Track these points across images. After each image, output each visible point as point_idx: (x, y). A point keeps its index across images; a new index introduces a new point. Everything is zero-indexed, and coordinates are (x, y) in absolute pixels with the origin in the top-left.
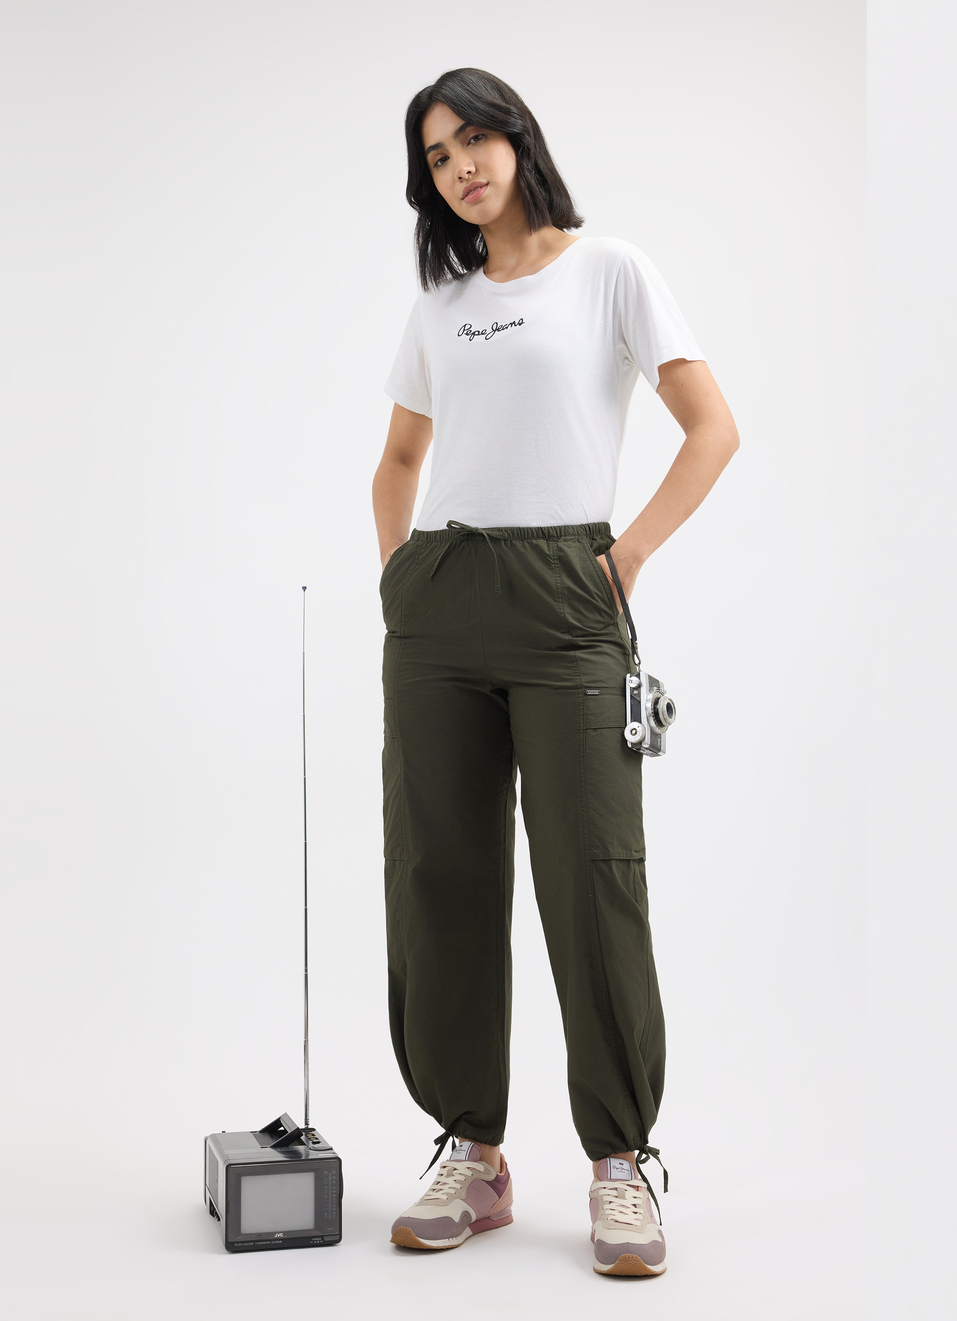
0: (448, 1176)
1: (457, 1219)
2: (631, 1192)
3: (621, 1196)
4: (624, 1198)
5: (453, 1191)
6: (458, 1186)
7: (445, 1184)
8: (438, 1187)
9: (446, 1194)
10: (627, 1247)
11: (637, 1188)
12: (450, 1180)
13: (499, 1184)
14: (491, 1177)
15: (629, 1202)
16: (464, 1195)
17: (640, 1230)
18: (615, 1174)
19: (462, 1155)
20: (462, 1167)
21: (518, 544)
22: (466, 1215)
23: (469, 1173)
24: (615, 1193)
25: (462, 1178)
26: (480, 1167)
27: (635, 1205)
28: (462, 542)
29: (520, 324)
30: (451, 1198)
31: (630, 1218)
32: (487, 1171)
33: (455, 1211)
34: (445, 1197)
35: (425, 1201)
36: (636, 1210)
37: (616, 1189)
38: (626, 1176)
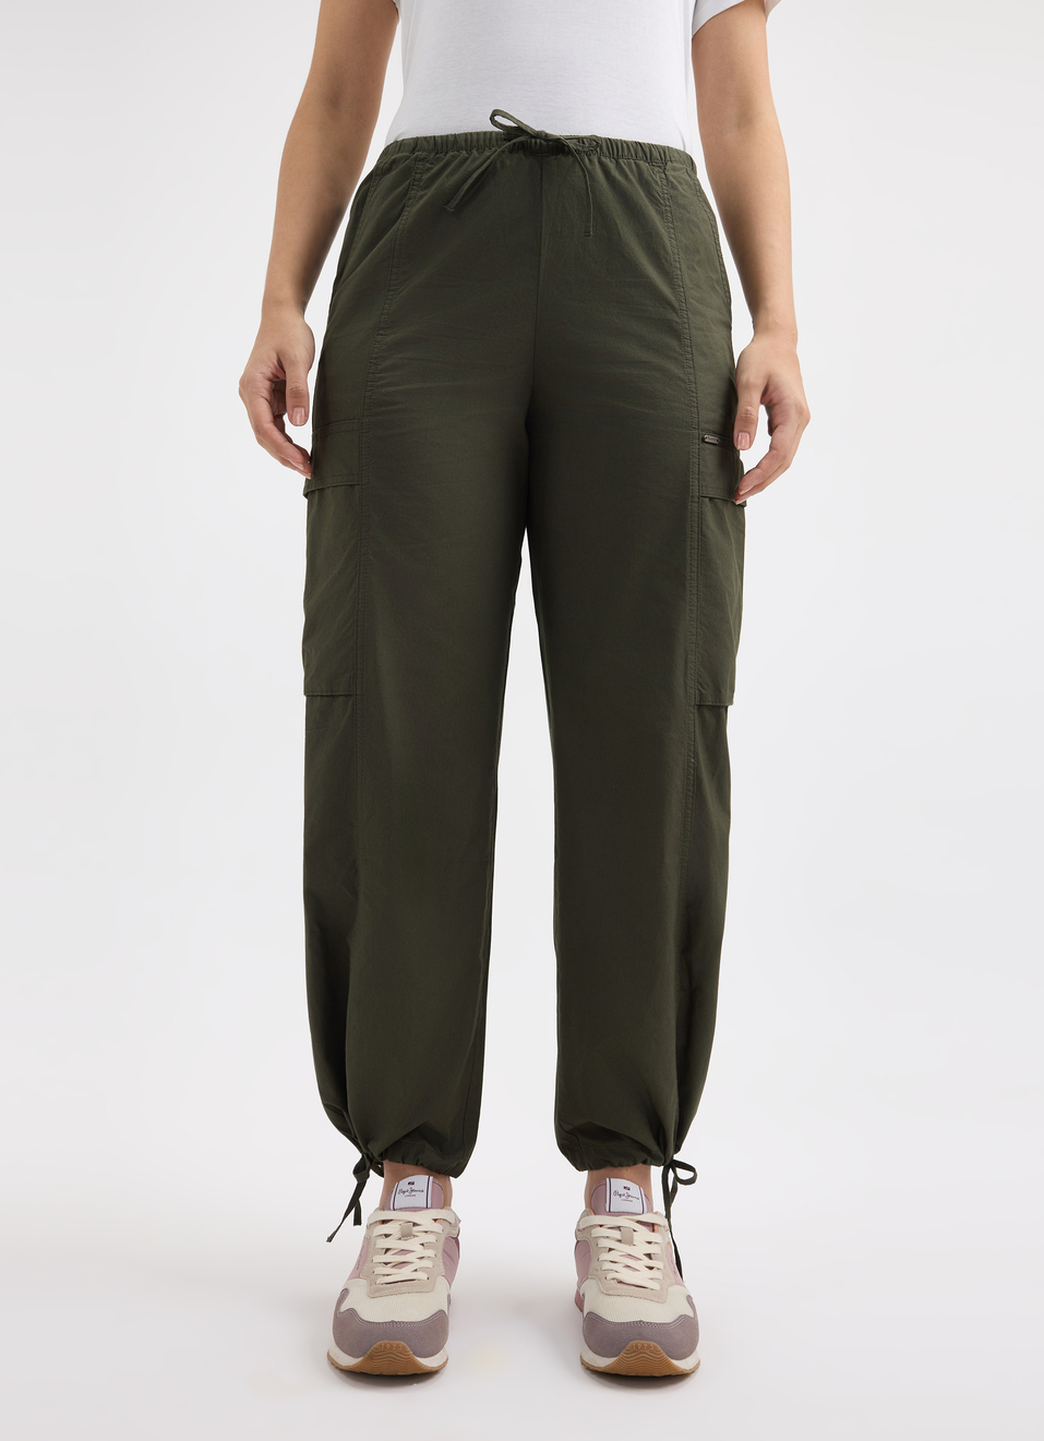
0: (405, 1236)
1: (447, 1311)
2: (643, 1234)
3: (626, 1240)
4: (630, 1242)
5: (429, 1263)
6: (431, 1253)
7: (404, 1252)
8: (392, 1256)
10: (638, 1328)
11: (652, 1226)
12: (414, 1246)
15: (640, 1249)
16: (442, 1267)
17: (659, 1297)
18: (617, 1204)
20: (425, 1219)
23: (439, 1228)
24: (616, 1234)
26: (450, 1216)
27: (649, 1256)
30: (432, 1276)
31: (642, 1277)
33: (442, 1297)
36: (649, 1263)
37: (619, 1228)
38: (636, 1206)
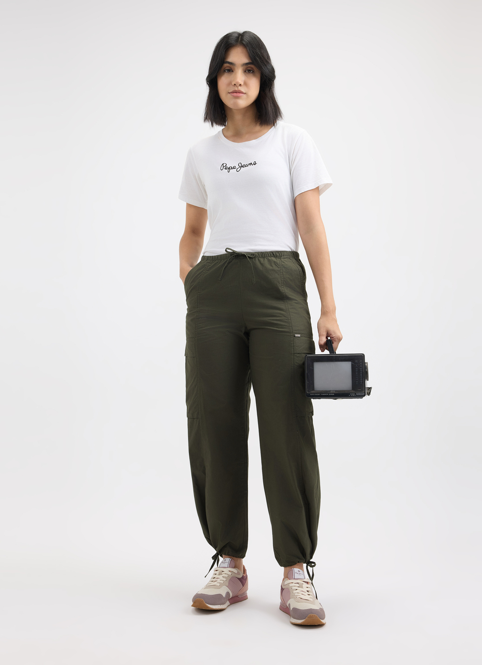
0: (219, 574)
1: (224, 595)
2: (305, 585)
3: (301, 586)
4: (302, 587)
5: (222, 582)
6: (225, 579)
7: (218, 578)
8: (214, 580)
9: (219, 583)
10: (311, 611)
11: (307, 583)
12: (221, 577)
13: (243, 580)
14: (240, 576)
15: (305, 589)
16: (227, 584)
17: (313, 603)
18: (297, 576)
19: (226, 565)
20: (227, 571)
21: (262, 260)
22: (228, 594)
23: (230, 573)
24: (298, 585)
25: (226, 576)
26: (235, 570)
27: (308, 591)
28: (233, 259)
29: (255, 164)
30: (221, 585)
31: (307, 597)
32: (238, 573)
33: (223, 591)
34: (218, 584)
35: (208, 586)
36: (309, 593)
37: (298, 583)
38: (302, 577)
